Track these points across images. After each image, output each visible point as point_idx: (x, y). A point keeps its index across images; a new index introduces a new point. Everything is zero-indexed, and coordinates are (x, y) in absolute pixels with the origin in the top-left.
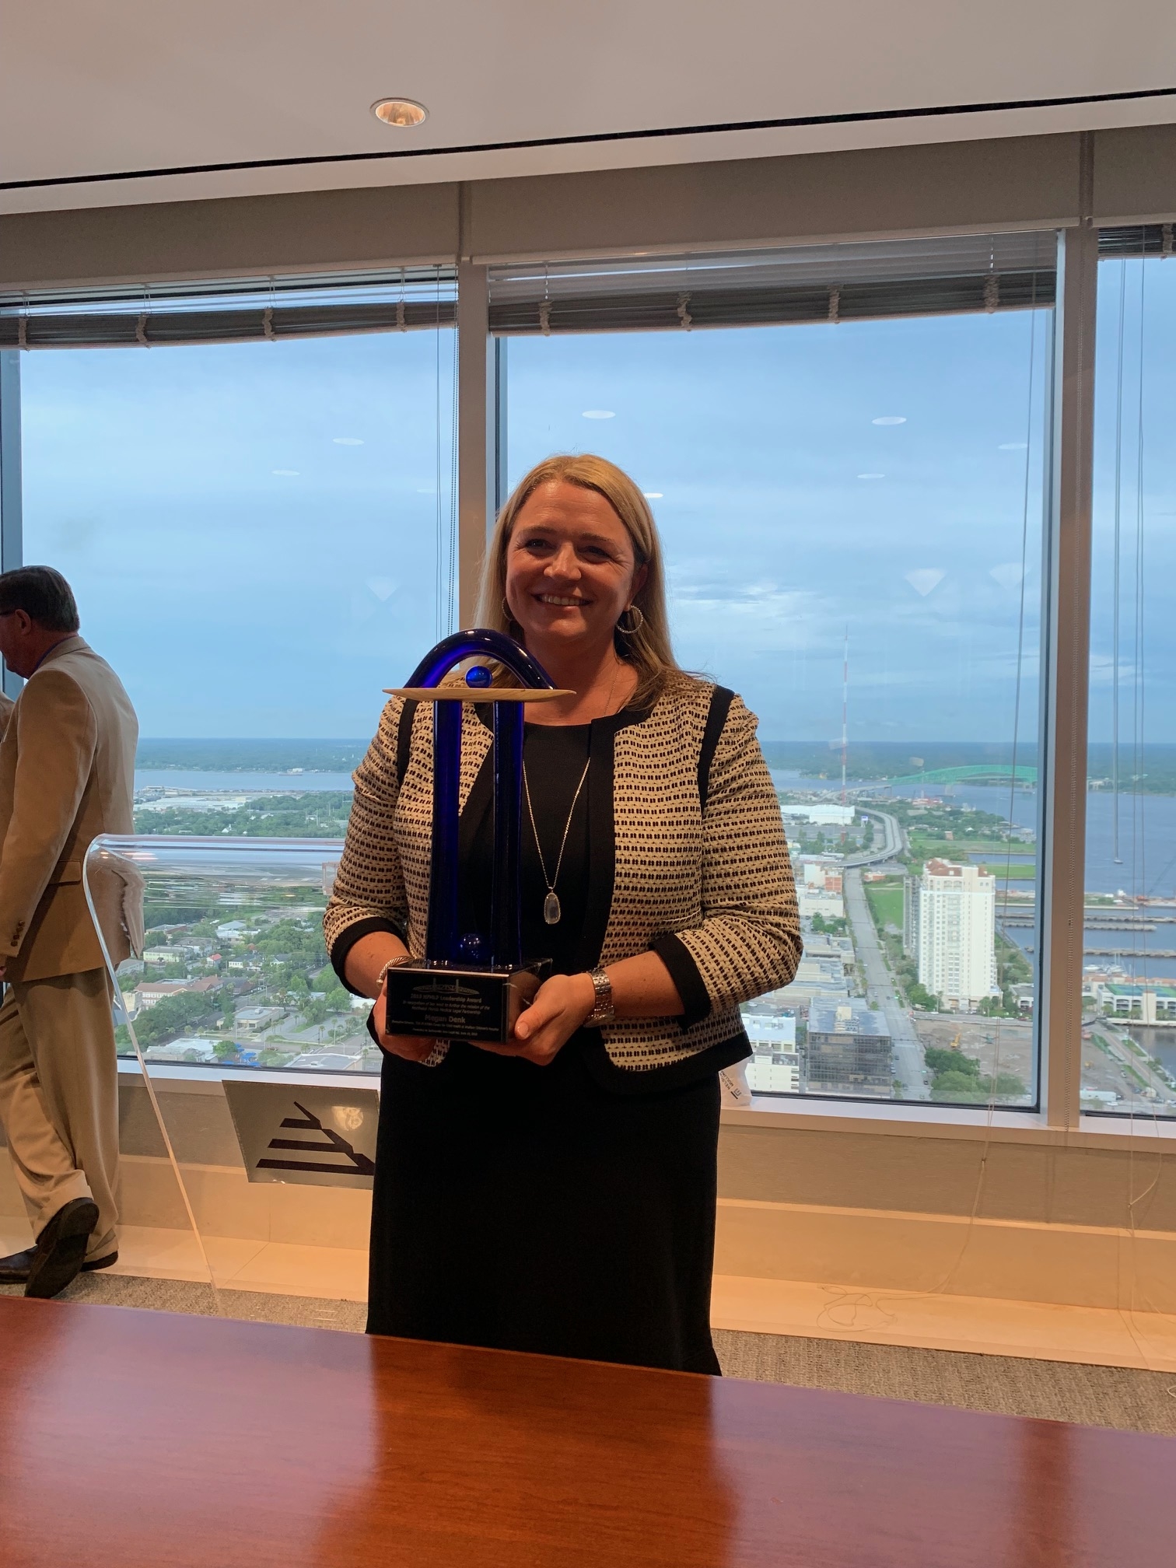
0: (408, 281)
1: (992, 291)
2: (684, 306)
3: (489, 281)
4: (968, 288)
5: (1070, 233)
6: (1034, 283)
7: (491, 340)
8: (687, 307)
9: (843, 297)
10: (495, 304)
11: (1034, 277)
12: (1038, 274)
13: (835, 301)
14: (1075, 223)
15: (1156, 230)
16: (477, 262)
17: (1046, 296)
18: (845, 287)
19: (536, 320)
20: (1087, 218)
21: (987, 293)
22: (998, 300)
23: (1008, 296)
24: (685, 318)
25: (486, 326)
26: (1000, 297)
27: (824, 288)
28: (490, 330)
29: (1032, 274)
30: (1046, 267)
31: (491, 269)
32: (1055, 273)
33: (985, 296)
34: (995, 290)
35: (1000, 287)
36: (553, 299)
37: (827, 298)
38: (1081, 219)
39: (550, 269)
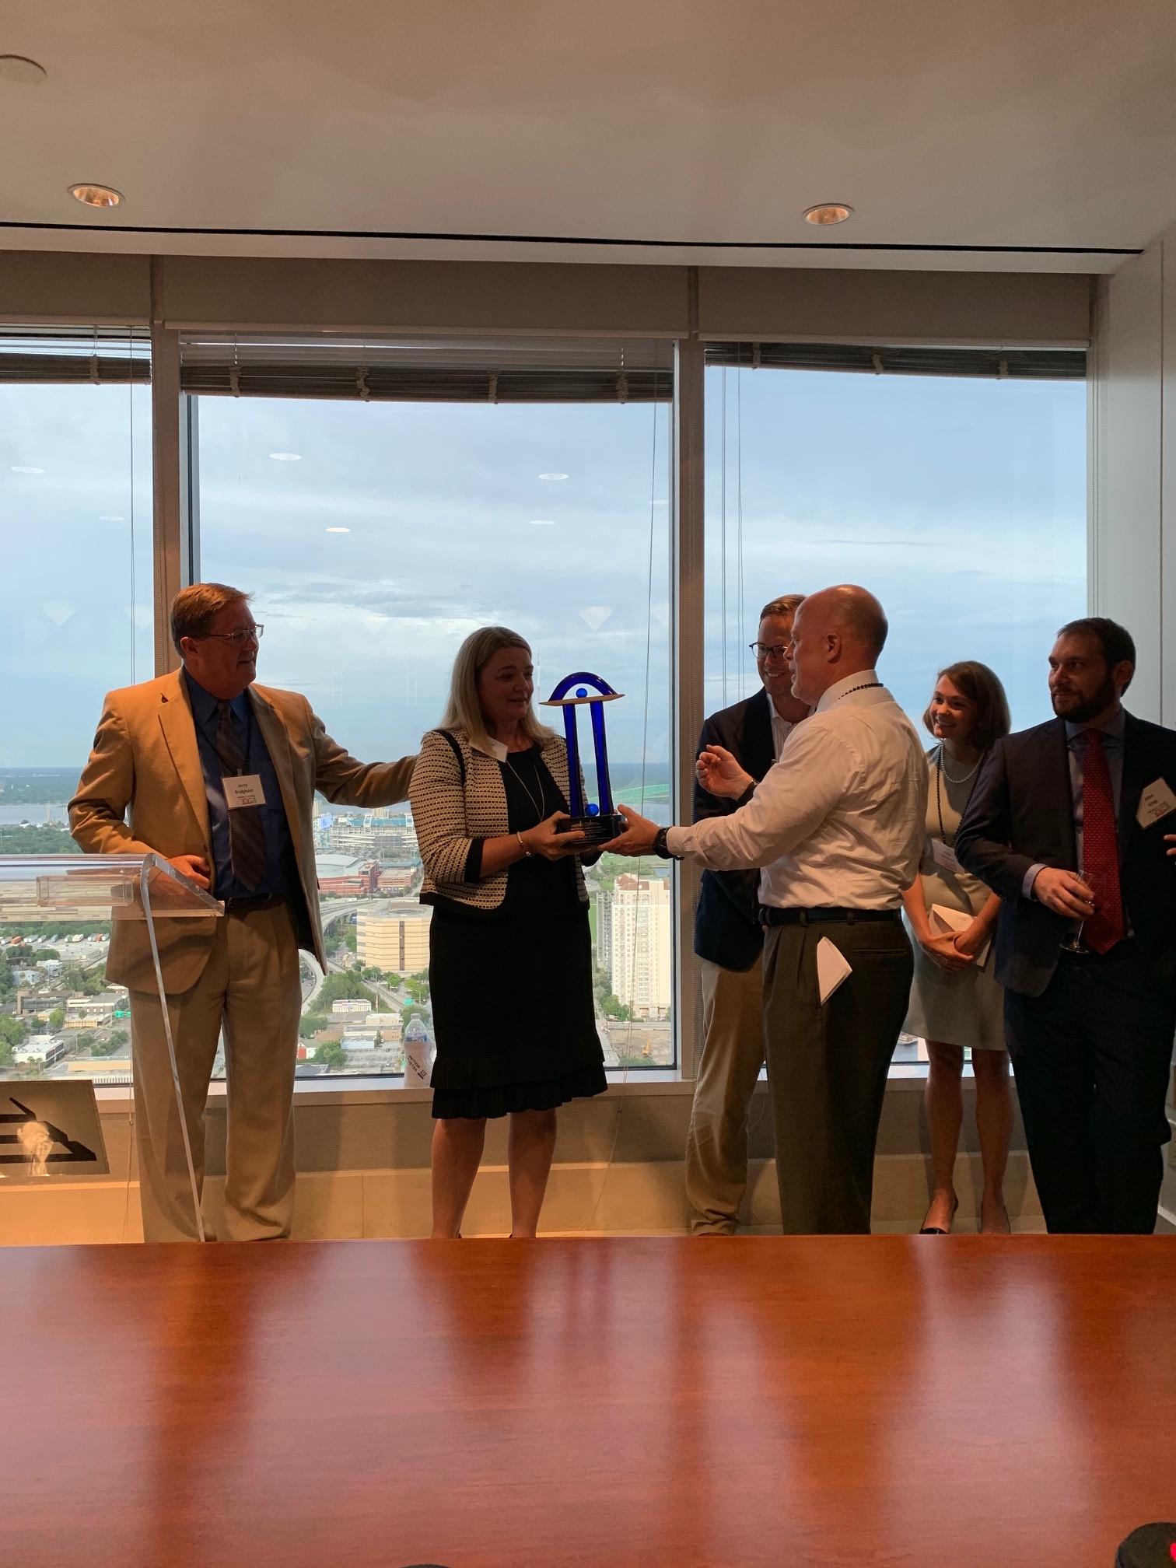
0: (100, 337)
1: (623, 385)
2: (362, 379)
3: (182, 343)
4: (602, 382)
5: (681, 342)
6: (656, 381)
7: (183, 397)
8: (365, 380)
9: (500, 381)
10: (185, 365)
11: (655, 376)
12: (658, 373)
13: (494, 384)
14: (685, 336)
15: (748, 346)
16: (169, 326)
17: (666, 395)
18: (503, 372)
19: (227, 382)
20: (694, 332)
21: (618, 387)
22: (628, 393)
23: (636, 390)
24: (364, 390)
25: (179, 385)
26: (629, 391)
27: (484, 372)
28: (182, 388)
29: (653, 373)
30: (664, 369)
31: (183, 333)
32: (671, 376)
33: (617, 389)
34: (626, 384)
35: (629, 382)
36: (244, 365)
37: (488, 381)
38: (690, 334)
39: (239, 337)
